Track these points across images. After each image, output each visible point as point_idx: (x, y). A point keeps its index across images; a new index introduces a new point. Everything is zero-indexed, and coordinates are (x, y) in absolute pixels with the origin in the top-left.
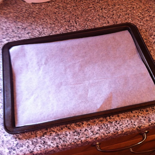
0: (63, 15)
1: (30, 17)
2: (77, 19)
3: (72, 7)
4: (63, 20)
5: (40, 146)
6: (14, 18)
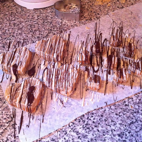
1: (46, 23)
2: (97, 15)
3: (87, 4)
4: (84, 19)
6: (28, 27)
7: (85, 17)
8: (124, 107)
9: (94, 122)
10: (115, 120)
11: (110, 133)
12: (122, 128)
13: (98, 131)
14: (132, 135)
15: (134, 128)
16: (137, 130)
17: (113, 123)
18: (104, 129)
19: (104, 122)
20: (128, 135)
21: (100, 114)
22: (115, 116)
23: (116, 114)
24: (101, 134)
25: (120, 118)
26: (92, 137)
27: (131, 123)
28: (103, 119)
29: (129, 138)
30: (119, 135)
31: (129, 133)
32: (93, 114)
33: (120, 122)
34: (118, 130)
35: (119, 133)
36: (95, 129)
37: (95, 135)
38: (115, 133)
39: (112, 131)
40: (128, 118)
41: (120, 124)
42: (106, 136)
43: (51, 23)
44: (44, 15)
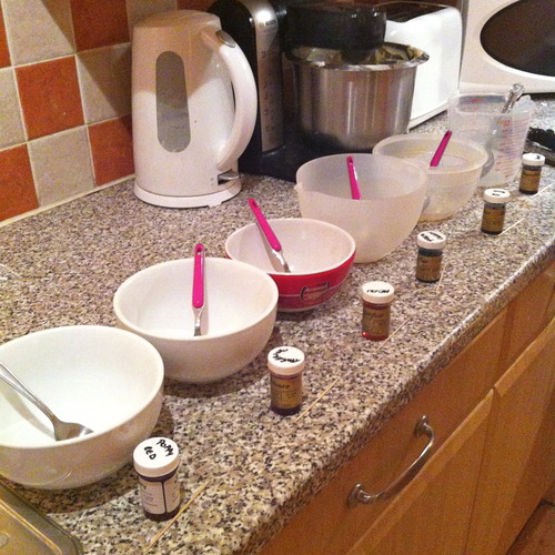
0: (99, 285)
1: (18, 313)
5: (280, 483)
7: (108, 288)
8: (240, 397)
9: (186, 435)
10: (229, 419)
11: (225, 439)
12: (246, 426)
13: (199, 444)
14: (269, 431)
15: (270, 420)
16: (275, 421)
17: (225, 425)
18: (210, 438)
19: (207, 429)
20: (260, 432)
21: (194, 419)
22: (227, 414)
23: (228, 411)
24: (206, 447)
25: (237, 414)
26: (190, 456)
27: (260, 416)
28: (204, 424)
29: (264, 436)
30: (243, 438)
31: (262, 429)
32: (180, 423)
33: (238, 420)
34: (239, 432)
35: (241, 435)
36: (192, 443)
37: (195, 452)
38: (234, 437)
39: (226, 436)
40: (252, 409)
41: (241, 422)
42: (218, 446)
43: (30, 311)
44: (7, 302)
